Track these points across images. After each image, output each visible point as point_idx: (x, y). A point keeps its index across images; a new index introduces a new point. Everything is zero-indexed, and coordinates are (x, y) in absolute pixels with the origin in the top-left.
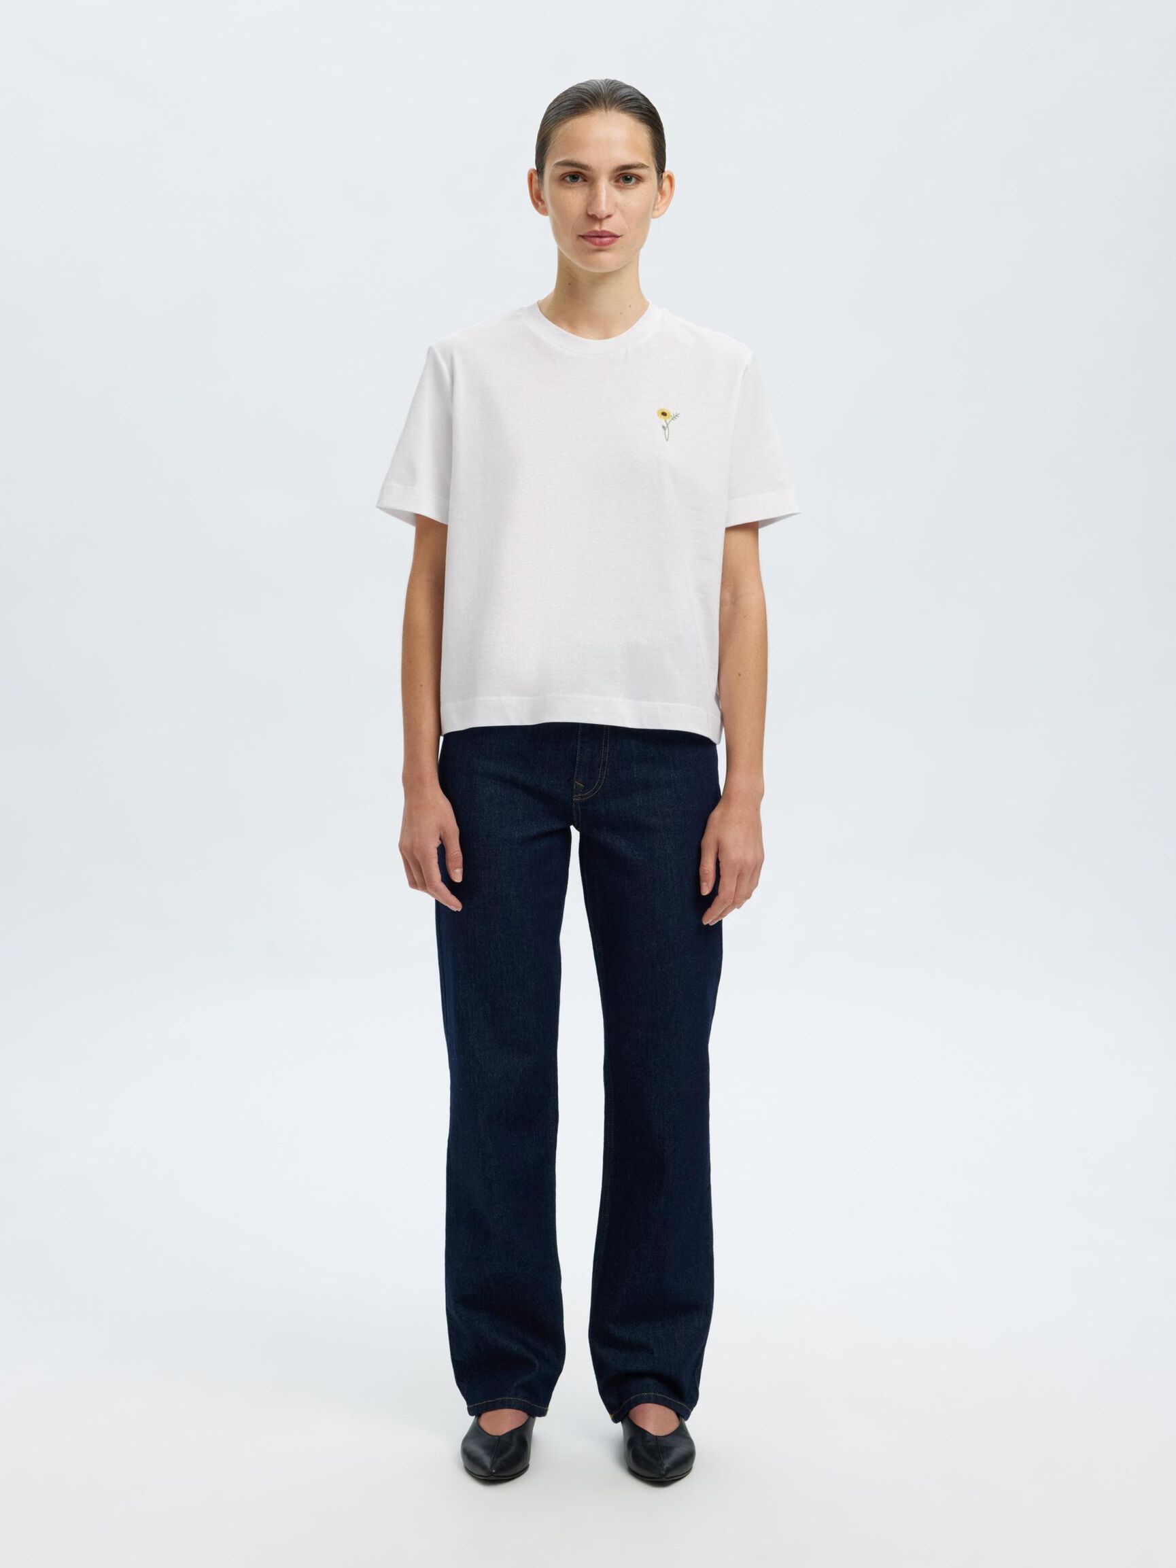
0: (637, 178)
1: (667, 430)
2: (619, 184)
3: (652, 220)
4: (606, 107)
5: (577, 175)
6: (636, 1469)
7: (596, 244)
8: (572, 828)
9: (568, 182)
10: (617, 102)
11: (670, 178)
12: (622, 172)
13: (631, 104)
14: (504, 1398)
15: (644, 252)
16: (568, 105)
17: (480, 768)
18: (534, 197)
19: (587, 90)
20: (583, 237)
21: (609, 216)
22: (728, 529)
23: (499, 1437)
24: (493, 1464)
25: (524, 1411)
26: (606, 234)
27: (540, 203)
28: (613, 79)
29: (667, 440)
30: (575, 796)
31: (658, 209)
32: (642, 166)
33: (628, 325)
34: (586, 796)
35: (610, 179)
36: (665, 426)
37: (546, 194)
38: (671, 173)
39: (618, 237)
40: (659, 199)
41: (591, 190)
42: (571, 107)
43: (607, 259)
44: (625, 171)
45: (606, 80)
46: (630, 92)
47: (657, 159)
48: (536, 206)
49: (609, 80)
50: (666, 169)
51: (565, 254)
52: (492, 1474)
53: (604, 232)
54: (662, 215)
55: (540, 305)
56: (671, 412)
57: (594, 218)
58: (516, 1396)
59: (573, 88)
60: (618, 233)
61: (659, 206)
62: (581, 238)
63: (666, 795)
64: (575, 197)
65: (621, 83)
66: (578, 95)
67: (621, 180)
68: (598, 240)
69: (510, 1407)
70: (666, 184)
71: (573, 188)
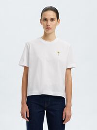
1: (59, 55)
5: (46, 20)
8: (45, 110)
10: (51, 9)
22: (66, 69)
26: (49, 28)
31: (57, 24)
32: (55, 18)
35: (50, 20)
42: (45, 10)
57: (48, 26)
62: (46, 28)
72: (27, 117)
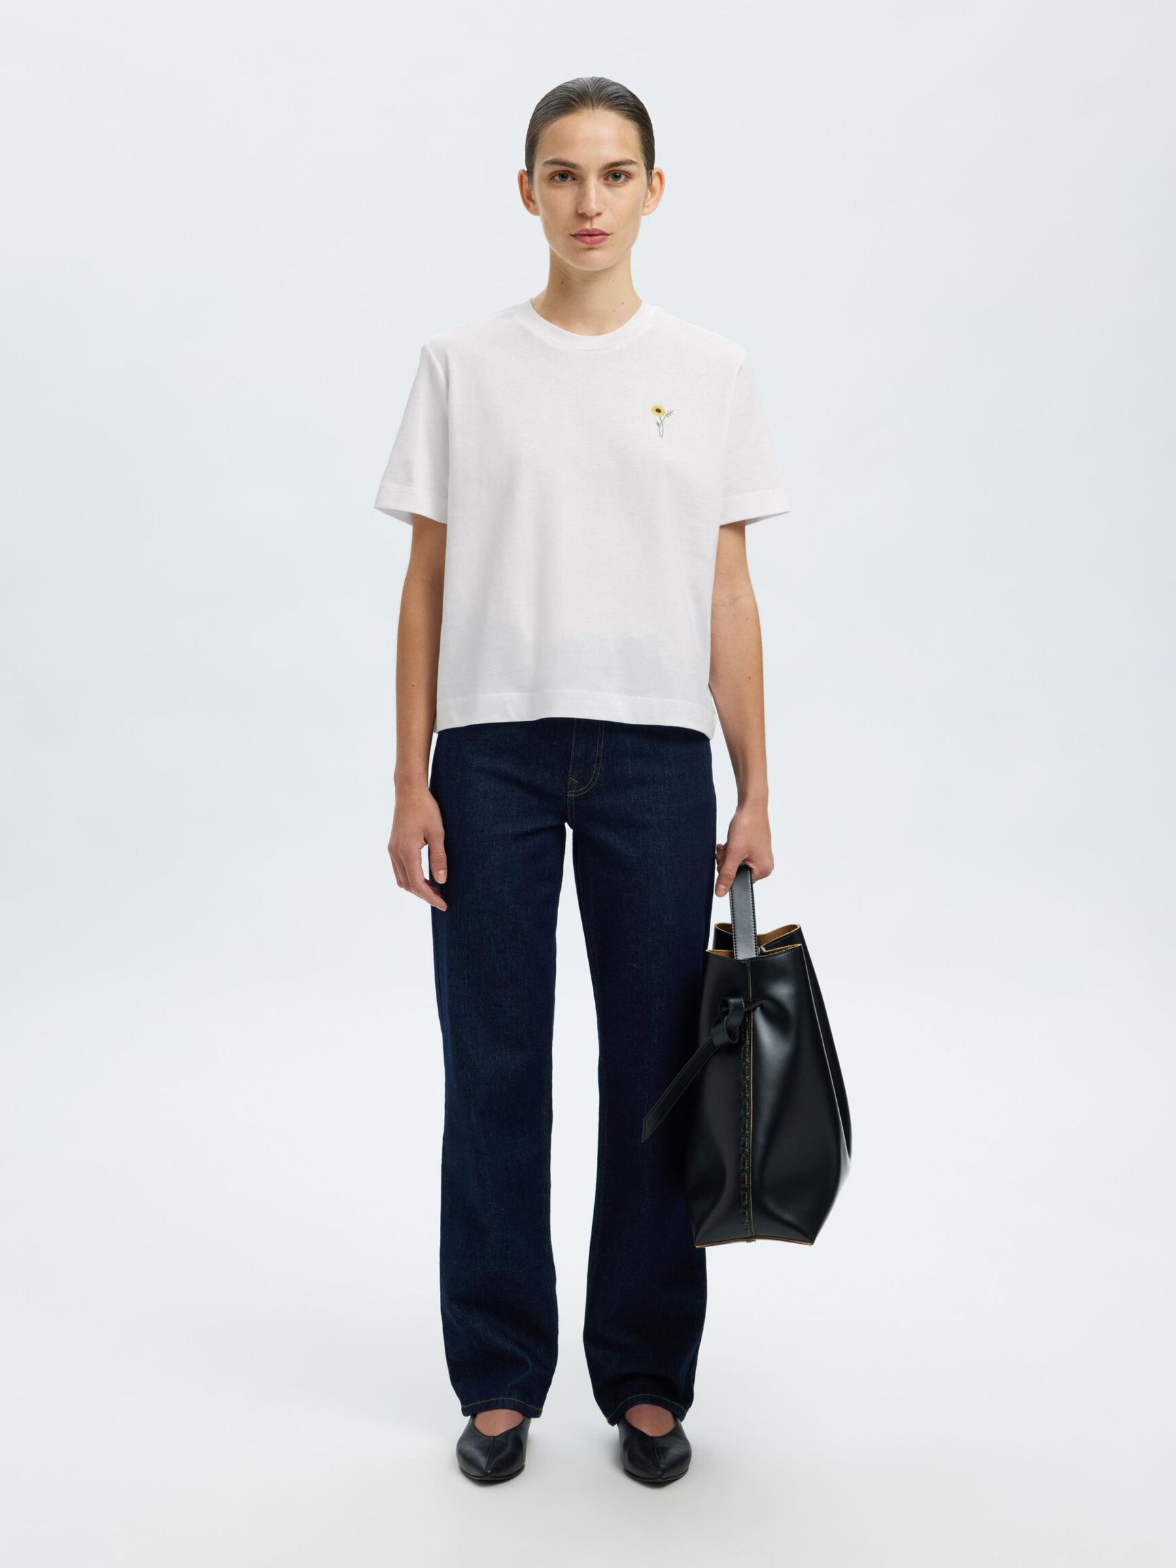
0: (626, 176)
1: (661, 427)
2: (609, 182)
3: (643, 217)
4: (593, 106)
5: (566, 174)
6: (631, 1469)
7: (586, 243)
8: (566, 825)
9: (557, 182)
10: (604, 100)
11: (660, 175)
12: (611, 169)
13: (618, 102)
14: (497, 1398)
15: (636, 251)
16: (555, 105)
17: (474, 763)
18: (525, 197)
19: (574, 89)
20: (574, 236)
21: (599, 214)
22: (722, 527)
23: (494, 1437)
24: (488, 1464)
25: (519, 1411)
26: (596, 233)
27: (531, 204)
28: (600, 77)
29: (662, 437)
30: (569, 791)
31: (648, 206)
32: (631, 162)
33: (621, 321)
34: (581, 792)
35: (599, 177)
36: (660, 422)
37: (536, 195)
38: (659, 169)
39: (608, 235)
40: (649, 195)
41: (580, 188)
42: (559, 106)
43: (599, 257)
44: (614, 168)
45: (593, 77)
46: (617, 89)
47: (645, 155)
48: (527, 206)
49: (596, 78)
50: (655, 167)
51: (556, 252)
52: (487, 1475)
53: (595, 230)
54: (651, 212)
55: (533, 303)
56: (665, 409)
57: (583, 217)
58: (510, 1395)
59: (561, 87)
60: (607, 231)
61: (649, 203)
62: (571, 237)
63: (661, 792)
64: (564, 196)
65: (608, 80)
66: (565, 93)
67: (610, 178)
68: (588, 239)
69: (504, 1407)
70: (656, 181)
71: (564, 187)
72: (432, 882)
